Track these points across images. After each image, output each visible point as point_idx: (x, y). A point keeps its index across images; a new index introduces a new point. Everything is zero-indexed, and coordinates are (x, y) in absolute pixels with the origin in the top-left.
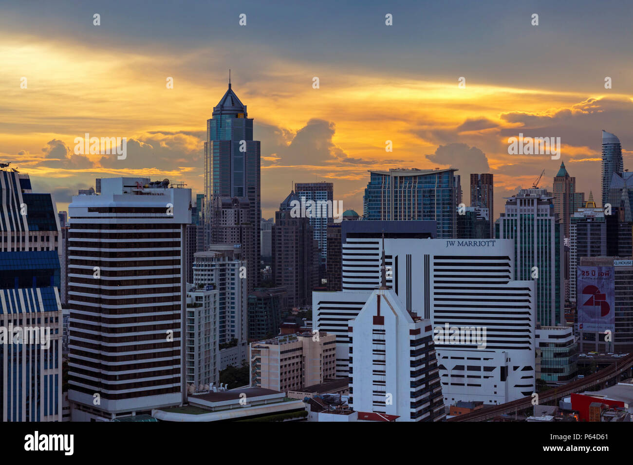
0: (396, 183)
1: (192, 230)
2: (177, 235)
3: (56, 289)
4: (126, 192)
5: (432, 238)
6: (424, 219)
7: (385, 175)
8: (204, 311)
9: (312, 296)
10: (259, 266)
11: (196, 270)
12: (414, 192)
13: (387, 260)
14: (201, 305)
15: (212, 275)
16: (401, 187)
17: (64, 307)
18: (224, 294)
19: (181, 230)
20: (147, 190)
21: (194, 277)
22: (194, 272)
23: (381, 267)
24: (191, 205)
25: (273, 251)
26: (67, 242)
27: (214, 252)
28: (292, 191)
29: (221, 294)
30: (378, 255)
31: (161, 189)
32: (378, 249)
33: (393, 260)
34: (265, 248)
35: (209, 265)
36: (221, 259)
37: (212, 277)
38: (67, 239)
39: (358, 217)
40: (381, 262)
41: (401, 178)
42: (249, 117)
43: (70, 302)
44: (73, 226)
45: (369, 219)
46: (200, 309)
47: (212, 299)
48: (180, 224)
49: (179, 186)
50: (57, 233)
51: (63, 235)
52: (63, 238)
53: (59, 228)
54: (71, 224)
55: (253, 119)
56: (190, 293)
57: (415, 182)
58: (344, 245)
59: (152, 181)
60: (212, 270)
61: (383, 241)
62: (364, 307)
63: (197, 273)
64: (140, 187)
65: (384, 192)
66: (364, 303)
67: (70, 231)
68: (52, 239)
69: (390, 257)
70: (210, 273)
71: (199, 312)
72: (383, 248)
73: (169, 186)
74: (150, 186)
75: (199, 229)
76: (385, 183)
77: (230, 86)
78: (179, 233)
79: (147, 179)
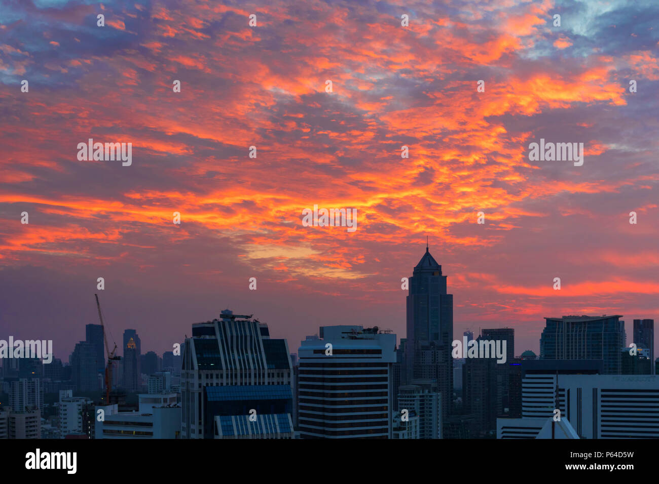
0: (568, 328)
1: (397, 368)
2: (385, 372)
3: (289, 415)
4: (343, 338)
5: (599, 374)
6: (592, 358)
7: (558, 321)
8: (407, 434)
9: (496, 422)
10: (452, 397)
11: (401, 400)
12: (584, 335)
13: (560, 393)
14: (405, 429)
15: (414, 404)
16: (572, 331)
17: (295, 429)
18: (423, 420)
19: (387, 368)
20: (359, 336)
21: (399, 406)
22: (399, 402)
23: (555, 399)
24: (396, 348)
25: (464, 383)
26: (297, 377)
27: (415, 386)
28: (480, 336)
29: (420, 420)
30: (552, 388)
31: (371, 335)
32: (552, 383)
33: (565, 393)
34: (458, 382)
35: (411, 397)
36: (421, 391)
37: (414, 406)
38: (297, 376)
39: (535, 356)
40: (555, 394)
41: (573, 323)
42: (443, 274)
43: (300, 425)
44: (302, 365)
45: (545, 358)
46: (404, 431)
47: (413, 424)
48: (387, 363)
49: (386, 332)
50: (290, 371)
51: (294, 372)
52: (294, 374)
53: (291, 367)
54: (300, 363)
55: (446, 276)
56: (396, 419)
57: (585, 327)
58: (524, 380)
59: (365, 328)
60: (414, 401)
61: (557, 376)
62: (541, 431)
63: (401, 402)
64: (355, 333)
65: (558, 336)
66: (541, 429)
67: (299, 369)
68: (286, 375)
69: (563, 390)
70: (412, 403)
71: (403, 435)
72: (557, 382)
73: (378, 332)
74: (362, 332)
76: (559, 329)
77: (427, 249)
78: (387, 370)
79: (361, 327)
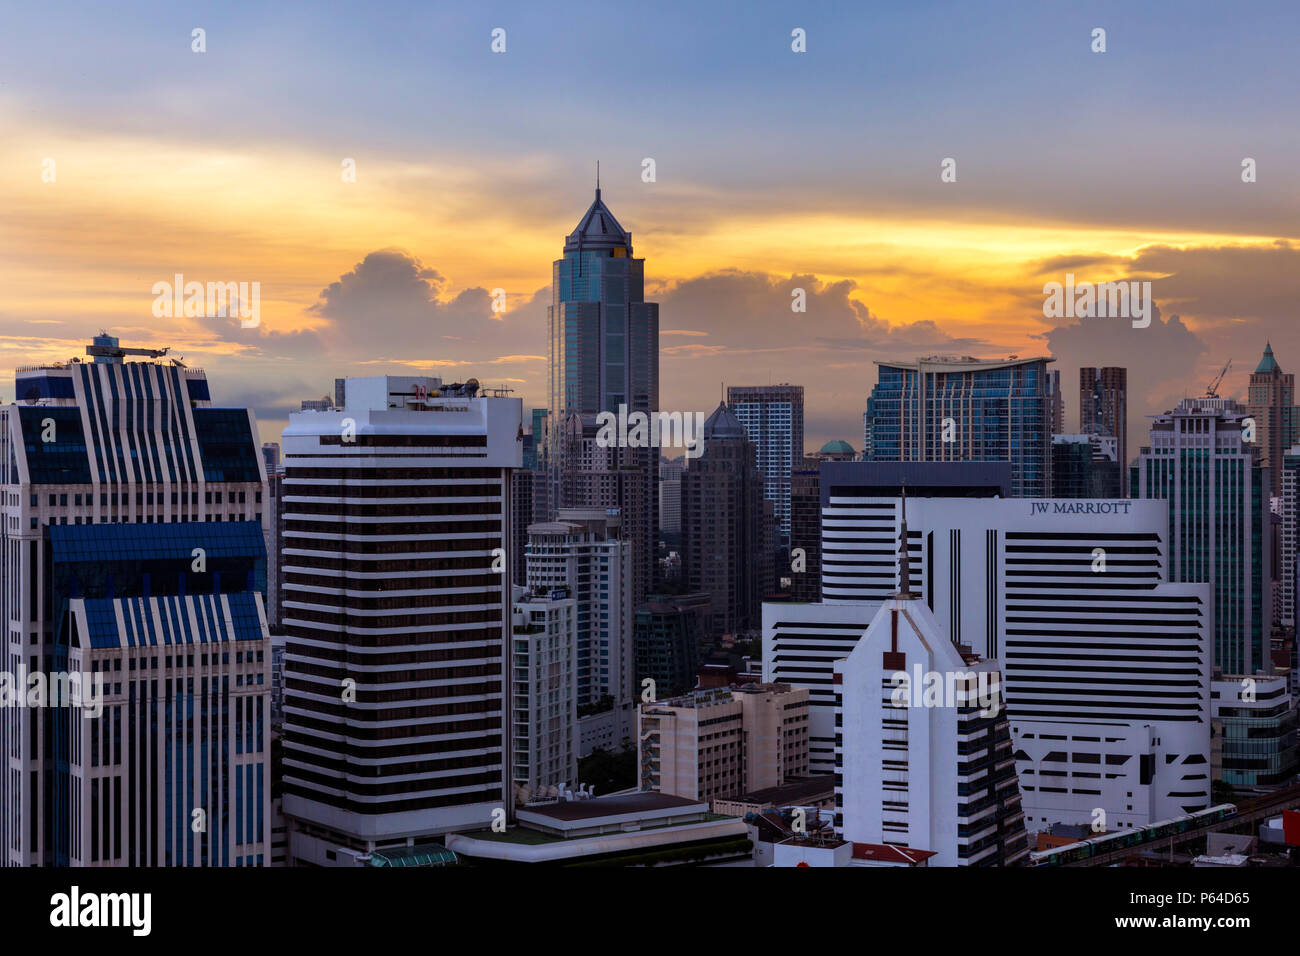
0: (929, 386)
1: (523, 482)
2: (495, 490)
3: (258, 597)
4: (393, 406)
5: (1001, 497)
6: (986, 459)
7: (907, 370)
8: (548, 642)
9: (760, 611)
10: (655, 551)
11: (533, 559)
12: (966, 404)
13: (910, 541)
14: (541, 629)
15: (563, 569)
16: (939, 395)
17: (274, 631)
18: (587, 607)
19: (501, 481)
20: (434, 402)
21: (529, 573)
22: (529, 564)
23: (898, 555)
24: (521, 431)
25: (684, 521)
26: (280, 503)
27: (566, 524)
28: (722, 403)
29: (580, 607)
30: (892, 529)
31: (462, 400)
32: (892, 518)
33: (923, 541)
34: (669, 516)
35: (557, 550)
36: (582, 538)
37: (563, 574)
38: (279, 498)
39: (853, 454)
40: (898, 544)
41: (940, 375)
42: (636, 256)
43: (286, 621)
44: (291, 472)
45: (876, 459)
46: (539, 636)
47: (563, 618)
48: (499, 469)
49: (498, 394)
50: (261, 487)
51: (272, 489)
52: (272, 495)
53: (264, 476)
54: (288, 469)
55: (643, 260)
56: (520, 606)
57: (968, 385)
58: (826, 511)
59: (445, 382)
60: (563, 560)
61: (904, 502)
62: (866, 634)
63: (534, 564)
64: (422, 394)
65: (906, 405)
66: (865, 627)
67: (286, 481)
68: (250, 498)
69: (918, 535)
70: (560, 565)
71: (539, 643)
72: (904, 517)
73: (479, 393)
74: (441, 393)
75: (538, 477)
76: (907, 387)
77: (598, 192)
78: (499, 487)
79: (435, 379)
